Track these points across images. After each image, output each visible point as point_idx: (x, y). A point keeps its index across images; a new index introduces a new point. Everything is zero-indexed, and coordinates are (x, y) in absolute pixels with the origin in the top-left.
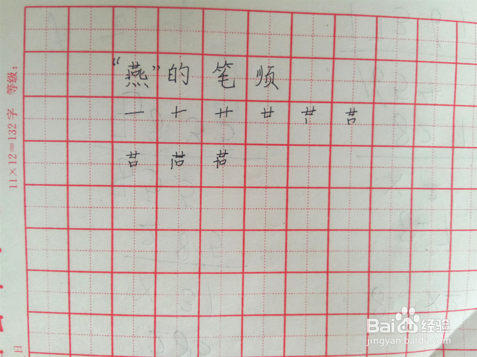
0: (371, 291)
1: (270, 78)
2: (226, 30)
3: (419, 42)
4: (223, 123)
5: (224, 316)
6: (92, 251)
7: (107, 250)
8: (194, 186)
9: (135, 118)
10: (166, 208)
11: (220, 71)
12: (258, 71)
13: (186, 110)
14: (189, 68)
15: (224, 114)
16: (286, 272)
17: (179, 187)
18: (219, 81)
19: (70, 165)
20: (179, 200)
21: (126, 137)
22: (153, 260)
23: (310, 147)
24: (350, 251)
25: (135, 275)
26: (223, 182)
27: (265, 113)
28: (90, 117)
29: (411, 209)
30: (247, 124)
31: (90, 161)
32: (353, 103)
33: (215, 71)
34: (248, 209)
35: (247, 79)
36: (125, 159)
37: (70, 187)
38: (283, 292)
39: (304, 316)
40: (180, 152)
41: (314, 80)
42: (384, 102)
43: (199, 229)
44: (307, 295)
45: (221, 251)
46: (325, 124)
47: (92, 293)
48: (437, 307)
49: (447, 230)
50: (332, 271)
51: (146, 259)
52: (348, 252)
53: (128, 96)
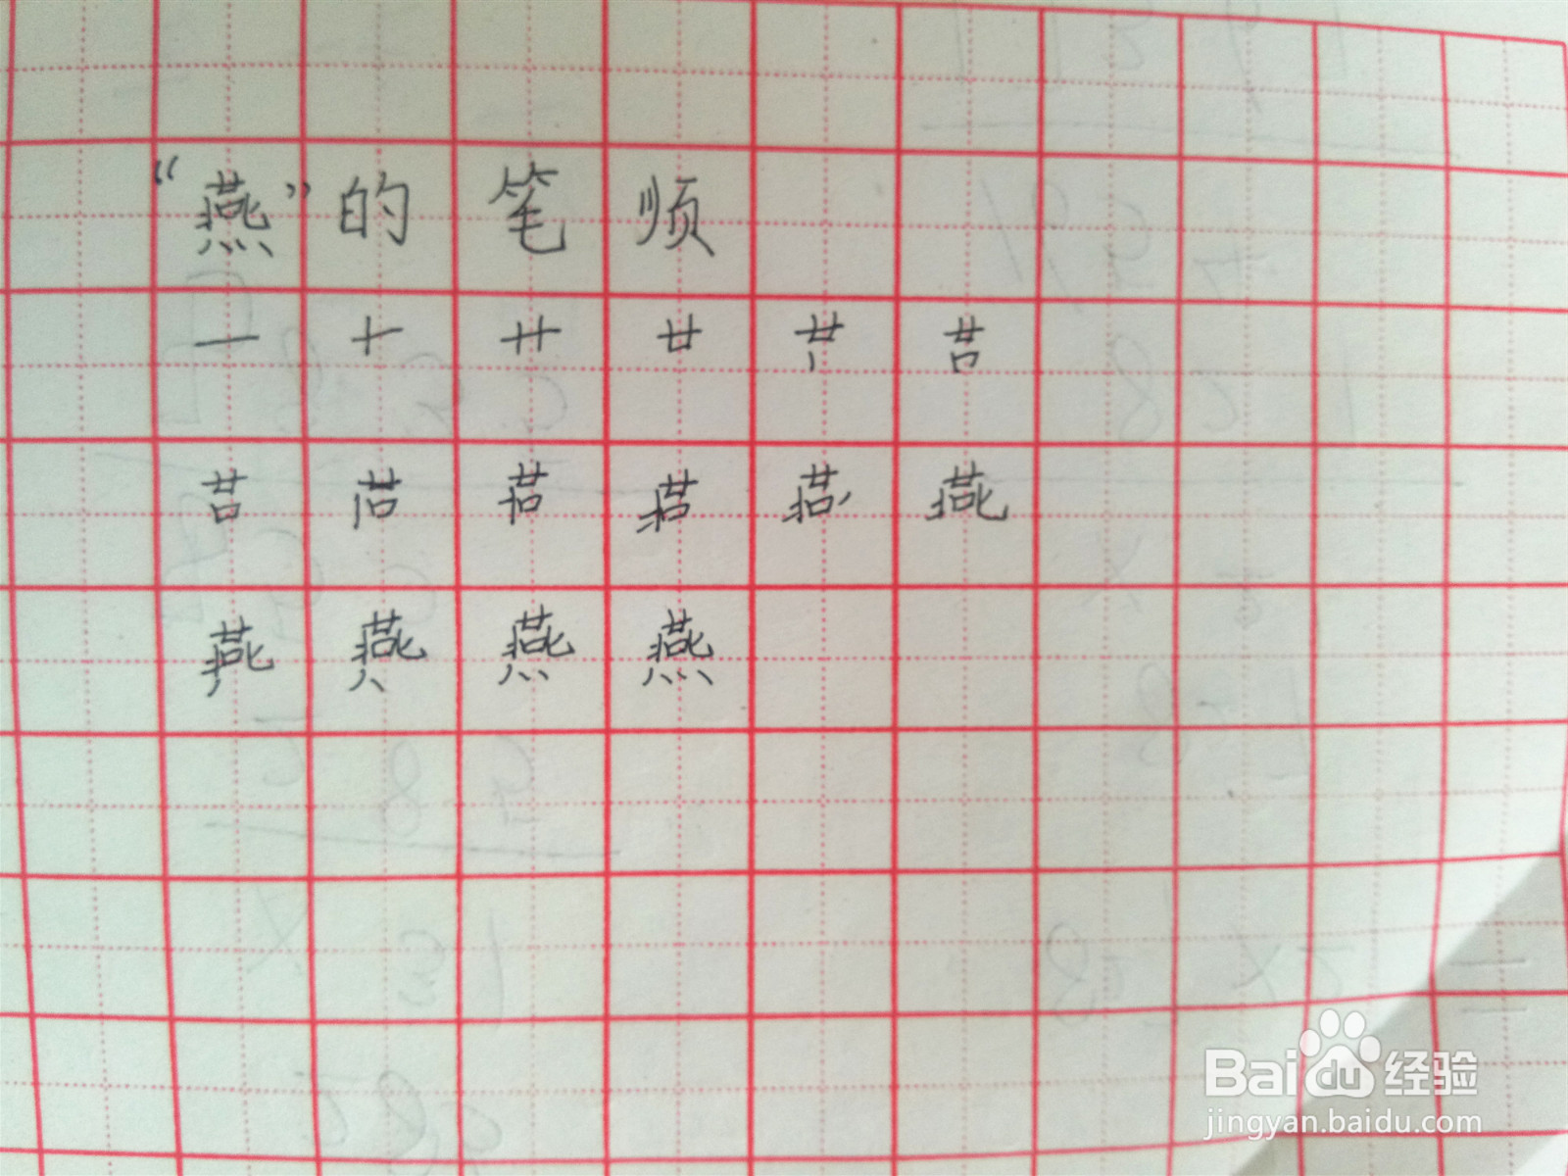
0: (1043, 936)
1: (683, 218)
2: (529, 60)
3: (1188, 93)
4: (528, 371)
5: (546, 1020)
6: (96, 806)
7: (145, 805)
8: (434, 583)
9: (229, 357)
10: (342, 660)
11: (516, 195)
12: (643, 195)
13: (399, 330)
14: (409, 187)
15: (532, 341)
16: (751, 872)
17: (383, 588)
18: (512, 230)
19: (18, 521)
21: (198, 421)
22: (300, 836)
23: (827, 449)
24: (969, 800)
25: (244, 886)
26: (532, 571)
27: (671, 335)
28: (81, 357)
29: (1176, 657)
30: (611, 373)
31: (83, 505)
32: (967, 300)
33: (499, 196)
34: (621, 659)
36: (198, 497)
37: (18, 593)
38: (745, 939)
39: (818, 1021)
40: (382, 470)
41: (835, 225)
42: (1074, 294)
43: (454, 728)
44: (825, 947)
45: (530, 801)
46: (875, 371)
47: (102, 948)
48: (1271, 989)
49: (1300, 726)
50: (911, 867)
51: (278, 832)
52: (965, 805)
53: (207, 285)
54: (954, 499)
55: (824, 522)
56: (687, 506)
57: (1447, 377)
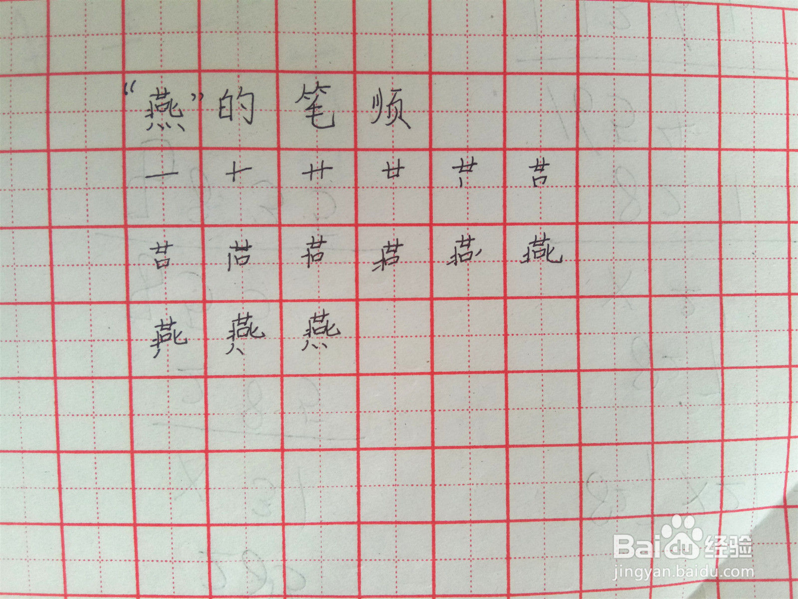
0: (584, 479)
1: (395, 110)
2: (315, 29)
3: (653, 41)
4: (316, 189)
5: (327, 523)
6: (96, 415)
7: (122, 414)
8: (269, 298)
9: (163, 183)
10: (222, 339)
11: (309, 99)
12: (374, 98)
13: (250, 168)
14: (254, 94)
15: (318, 173)
16: (433, 448)
17: (243, 301)
18: (307, 117)
19: (55, 269)
21: (148, 217)
22: (202, 429)
23: (469, 227)
24: (545, 408)
25: (172, 455)
26: (319, 292)
27: (389, 170)
29: (651, 333)
30: (359, 190)
31: (89, 260)
32: (540, 149)
33: (300, 99)
34: (365, 337)
35: (355, 112)
36: (148, 256)
37: (56, 306)
38: (430, 482)
39: (468, 525)
40: (242, 241)
41: (472, 112)
42: (595, 146)
43: (279, 373)
44: (471, 486)
45: (318, 411)
46: (493, 187)
47: (99, 489)
48: (702, 505)
49: (716, 368)
50: (516, 444)
51: (190, 427)
52: (543, 411)
53: (151, 146)
54: (535, 252)
55: (468, 265)
56: (398, 257)
57: (788, 187)
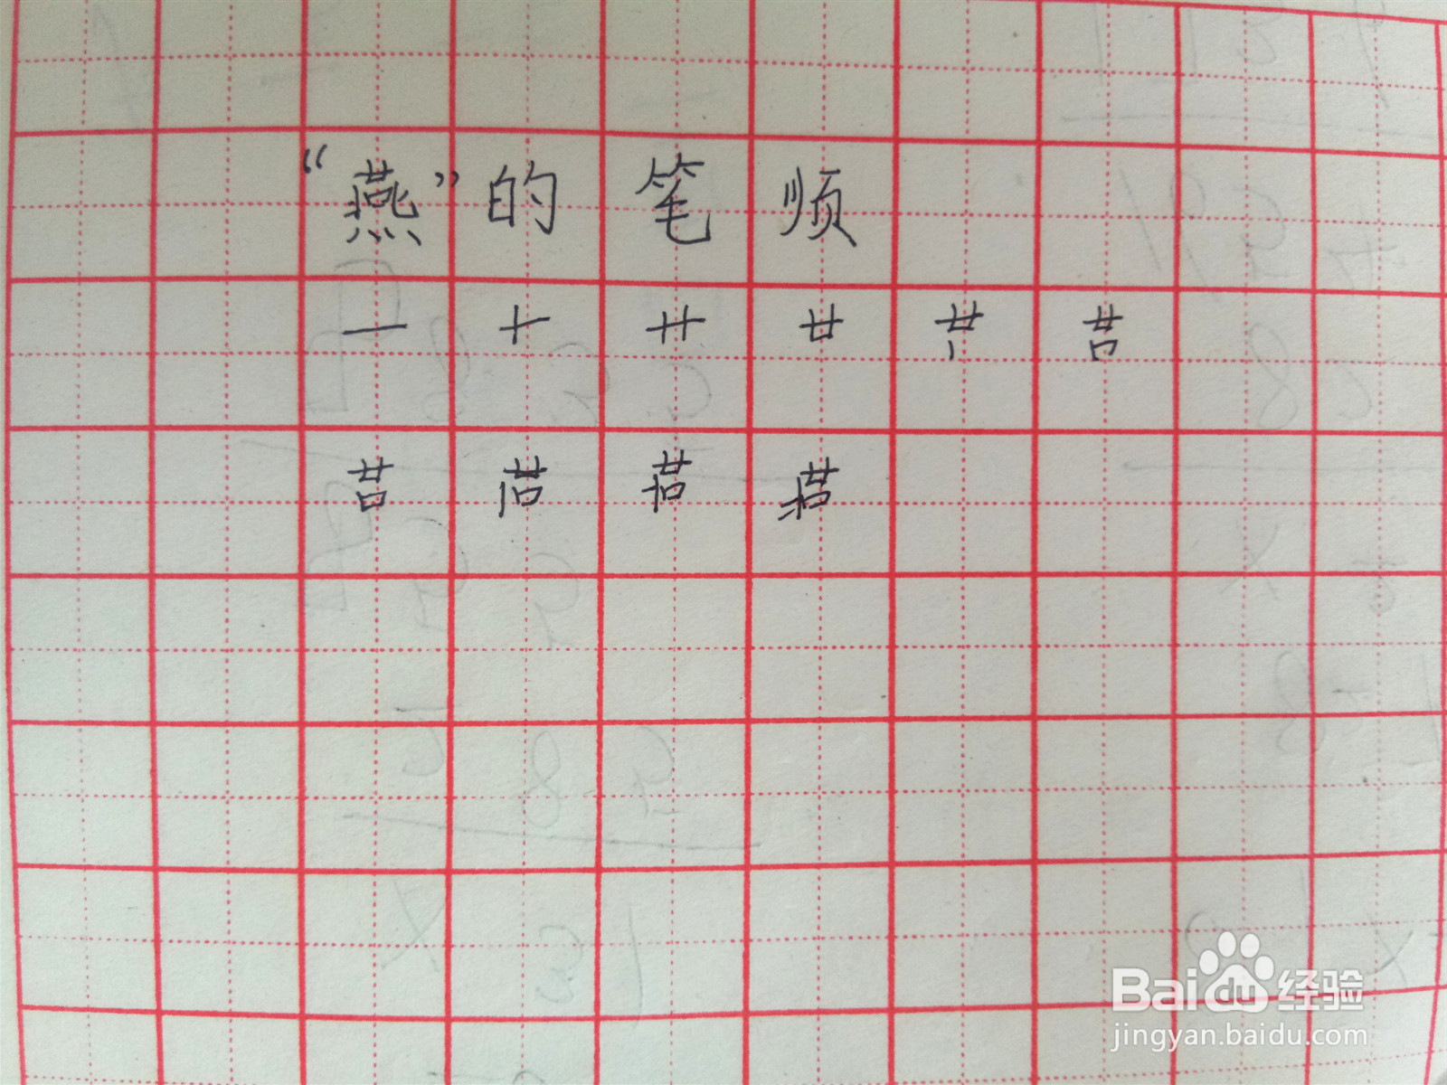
0: (1182, 926)
1: (826, 210)
2: (677, 52)
3: (1319, 88)
4: (673, 360)
5: (684, 1016)
6: (232, 797)
7: (283, 796)
8: (578, 571)
9: (377, 345)
10: (484, 650)
11: (662, 186)
12: (787, 186)
13: (547, 319)
14: (557, 177)
15: (676, 330)
16: (892, 864)
17: (527, 576)
18: (658, 221)
19: (159, 508)
20: (526, 619)
21: (346, 410)
22: (440, 828)
23: (967, 437)
24: (1108, 789)
25: (380, 879)
26: (675, 559)
27: (813, 325)
28: (227, 345)
29: (1312, 645)
30: (755, 362)
31: (227, 493)
32: (1106, 289)
33: (645, 187)
34: (762, 648)
35: (751, 212)
36: (344, 485)
37: (158, 582)
38: (885, 932)
39: (958, 1014)
40: (528, 458)
41: (976, 215)
42: (1211, 284)
43: (595, 718)
44: (965, 940)
45: (670, 792)
46: (1014, 360)
47: (234, 943)
48: (1403, 975)
49: (1431, 713)
50: (1050, 857)
51: (417, 824)
52: (1103, 793)
53: (355, 273)
56: (828, 493)
